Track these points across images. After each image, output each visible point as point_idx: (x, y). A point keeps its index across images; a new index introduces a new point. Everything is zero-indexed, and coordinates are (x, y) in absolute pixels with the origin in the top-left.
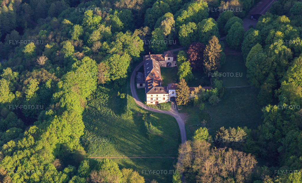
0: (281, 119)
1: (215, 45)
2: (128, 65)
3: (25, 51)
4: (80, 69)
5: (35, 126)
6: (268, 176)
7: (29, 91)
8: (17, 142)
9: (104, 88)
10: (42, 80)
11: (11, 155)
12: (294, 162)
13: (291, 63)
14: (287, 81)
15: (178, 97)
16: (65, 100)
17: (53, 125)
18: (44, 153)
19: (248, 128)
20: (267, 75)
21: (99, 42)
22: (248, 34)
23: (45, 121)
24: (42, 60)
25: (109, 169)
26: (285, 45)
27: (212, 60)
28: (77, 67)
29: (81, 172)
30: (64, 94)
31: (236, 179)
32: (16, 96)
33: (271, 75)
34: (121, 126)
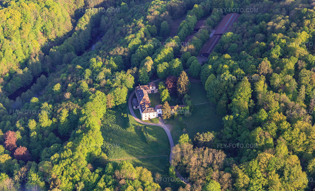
0: (236, 124)
1: (184, 77)
2: (127, 94)
3: (54, 89)
4: (95, 100)
5: (71, 142)
6: (235, 165)
7: (62, 117)
8: (60, 154)
9: (111, 111)
10: (70, 109)
11: (57, 163)
12: (250, 153)
13: (236, 86)
14: (236, 99)
15: (164, 114)
16: (89, 122)
17: (83, 140)
18: (80, 161)
19: (215, 132)
20: (221, 95)
21: (104, 80)
22: (204, 68)
23: (76, 138)
24: (68, 95)
25: (127, 168)
26: (231, 74)
27: (183, 87)
28: (93, 98)
29: (108, 171)
30: (87, 118)
31: (214, 168)
32: (53, 121)
33: (225, 94)
34: (128, 136)
